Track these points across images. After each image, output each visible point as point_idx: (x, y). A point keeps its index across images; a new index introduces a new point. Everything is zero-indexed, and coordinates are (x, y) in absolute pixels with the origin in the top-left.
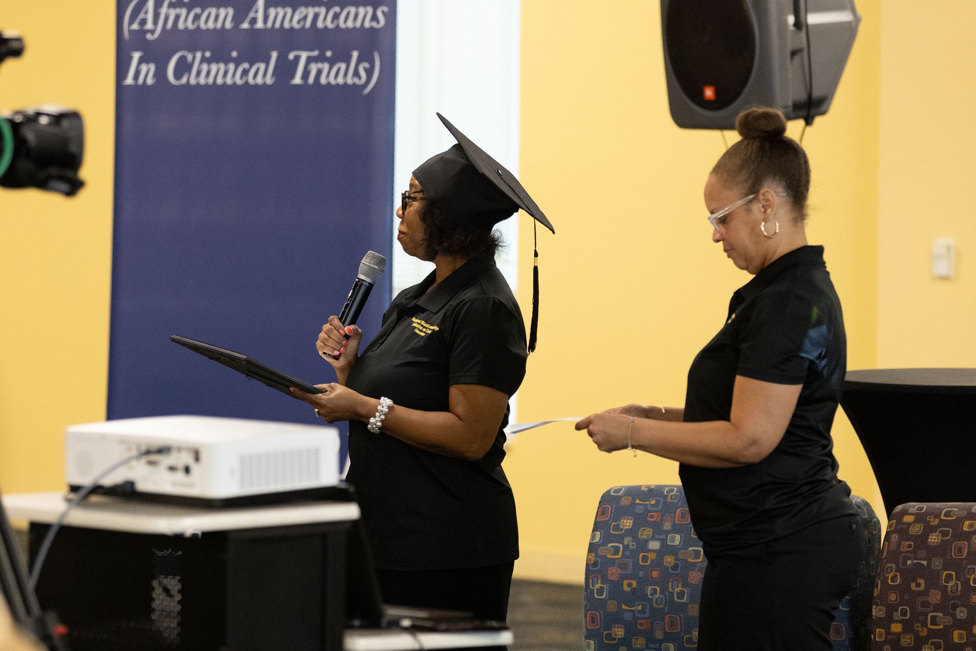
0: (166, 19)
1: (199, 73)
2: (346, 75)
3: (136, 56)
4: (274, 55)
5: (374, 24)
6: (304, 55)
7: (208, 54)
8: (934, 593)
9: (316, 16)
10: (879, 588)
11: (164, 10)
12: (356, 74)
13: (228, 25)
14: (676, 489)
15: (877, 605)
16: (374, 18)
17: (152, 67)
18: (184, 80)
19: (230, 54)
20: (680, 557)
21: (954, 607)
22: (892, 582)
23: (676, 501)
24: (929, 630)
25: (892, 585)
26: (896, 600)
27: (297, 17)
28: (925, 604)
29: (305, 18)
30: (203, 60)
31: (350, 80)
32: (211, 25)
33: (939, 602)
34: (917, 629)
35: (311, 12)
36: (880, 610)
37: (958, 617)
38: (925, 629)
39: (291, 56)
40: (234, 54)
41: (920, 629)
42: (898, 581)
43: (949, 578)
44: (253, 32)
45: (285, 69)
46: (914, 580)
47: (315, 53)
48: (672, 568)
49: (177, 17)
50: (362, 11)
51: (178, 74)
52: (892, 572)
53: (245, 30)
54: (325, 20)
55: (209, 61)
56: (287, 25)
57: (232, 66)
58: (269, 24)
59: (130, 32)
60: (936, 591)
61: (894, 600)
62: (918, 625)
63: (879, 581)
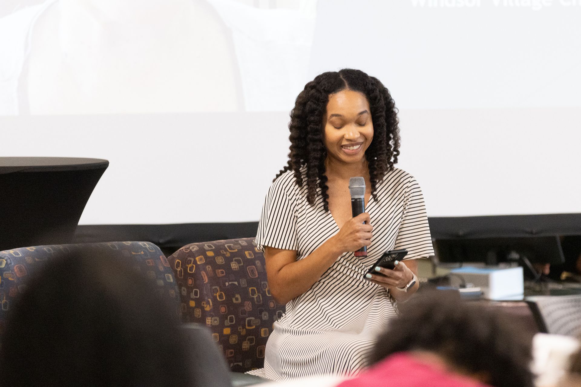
8: (247, 304)
10: (211, 304)
15: (212, 316)
21: (261, 312)
22: (220, 299)
24: (247, 330)
25: (221, 301)
26: (226, 312)
28: (244, 312)
33: (251, 310)
34: (239, 330)
36: (216, 320)
37: (263, 319)
38: (244, 330)
41: (241, 330)
42: (224, 297)
43: (253, 292)
46: (234, 296)
52: (218, 292)
60: (248, 302)
61: (224, 311)
62: (240, 327)
63: (210, 300)
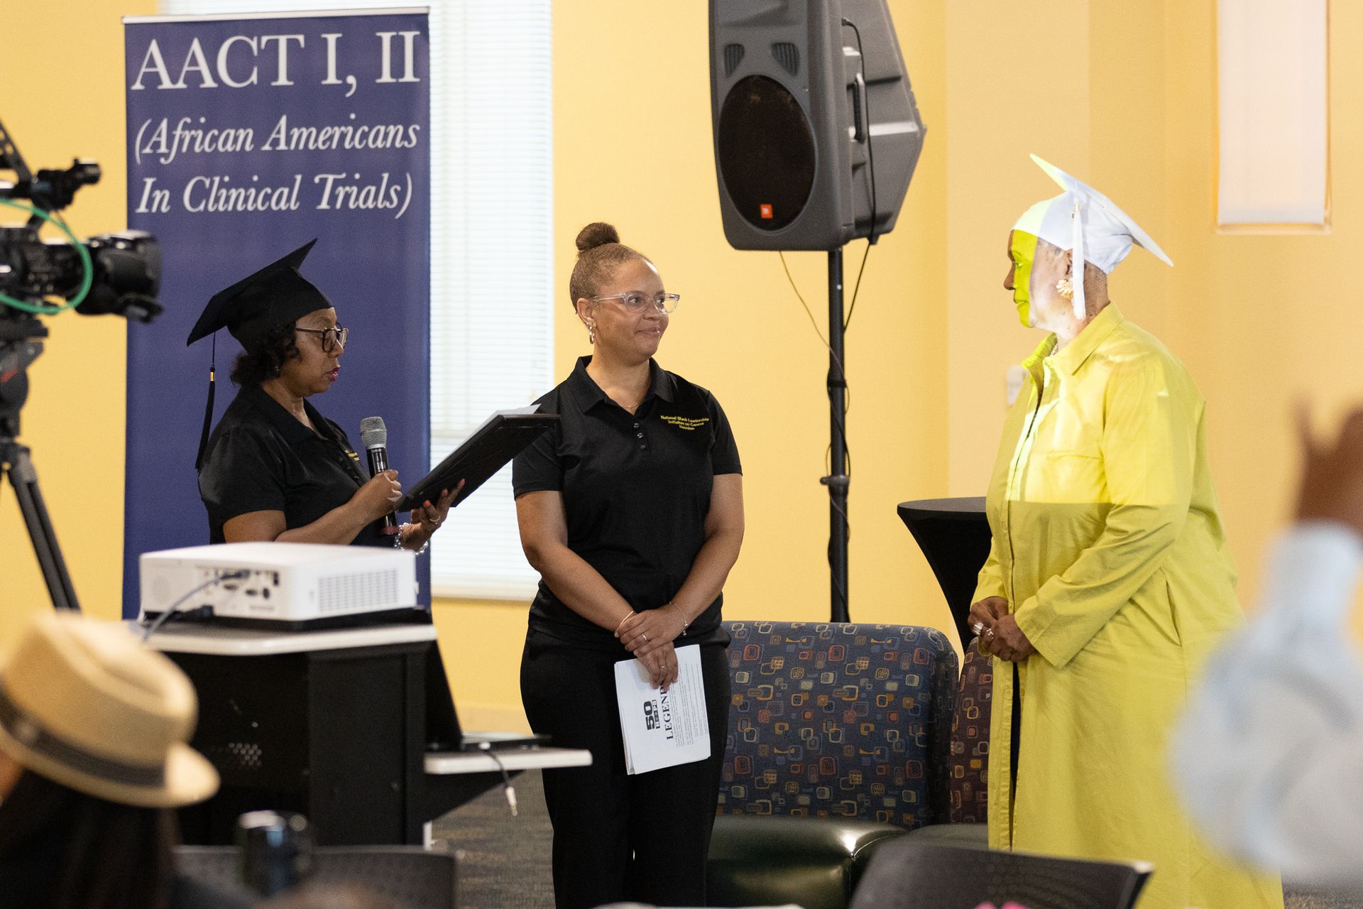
0: (181, 141)
1: (217, 200)
2: (376, 198)
3: (149, 182)
4: (299, 178)
5: (406, 144)
6: (331, 178)
7: (226, 179)
9: (343, 136)
10: (957, 723)
11: (178, 132)
12: (387, 197)
13: (248, 148)
14: (743, 625)
15: (956, 740)
16: (406, 137)
17: (167, 193)
18: (202, 207)
19: (251, 179)
20: (749, 695)
22: (971, 716)
23: (744, 637)
25: (971, 719)
26: (976, 735)
27: (321, 138)
29: (331, 138)
30: (222, 185)
31: (380, 206)
32: (229, 147)
35: (337, 131)
36: (959, 746)
39: (317, 180)
40: (255, 178)
42: (977, 715)
44: (275, 153)
45: (311, 193)
47: (343, 176)
48: (741, 707)
49: (193, 139)
50: (392, 129)
51: (195, 201)
52: (971, 706)
53: (266, 152)
54: (353, 141)
55: (228, 186)
56: (311, 146)
57: (253, 191)
58: (293, 146)
59: (143, 156)
61: (973, 734)
63: (957, 716)
